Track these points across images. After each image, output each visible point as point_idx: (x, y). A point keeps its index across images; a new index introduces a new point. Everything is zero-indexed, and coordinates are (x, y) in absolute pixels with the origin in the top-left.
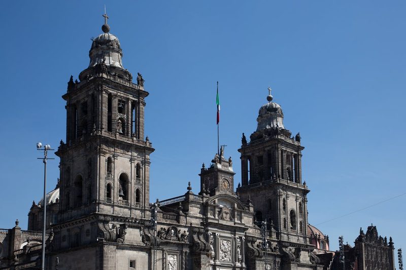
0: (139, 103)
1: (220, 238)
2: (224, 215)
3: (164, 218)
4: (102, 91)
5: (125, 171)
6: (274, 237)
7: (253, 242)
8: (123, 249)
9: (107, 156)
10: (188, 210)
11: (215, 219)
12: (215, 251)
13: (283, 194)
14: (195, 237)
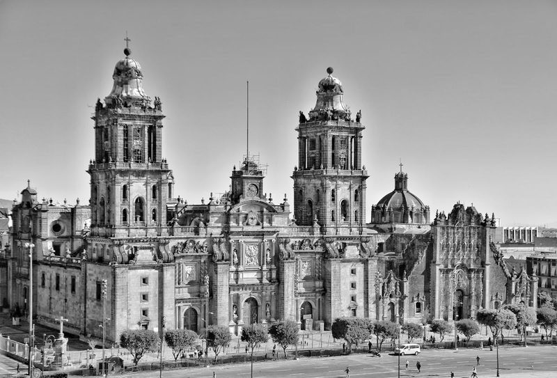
0: (155, 127)
1: (244, 244)
2: (250, 221)
3: (182, 231)
4: (116, 125)
5: (140, 195)
6: (317, 232)
7: (286, 243)
8: (135, 269)
9: (123, 184)
10: (208, 221)
11: (238, 226)
12: (239, 258)
13: (331, 185)
14: (215, 247)
